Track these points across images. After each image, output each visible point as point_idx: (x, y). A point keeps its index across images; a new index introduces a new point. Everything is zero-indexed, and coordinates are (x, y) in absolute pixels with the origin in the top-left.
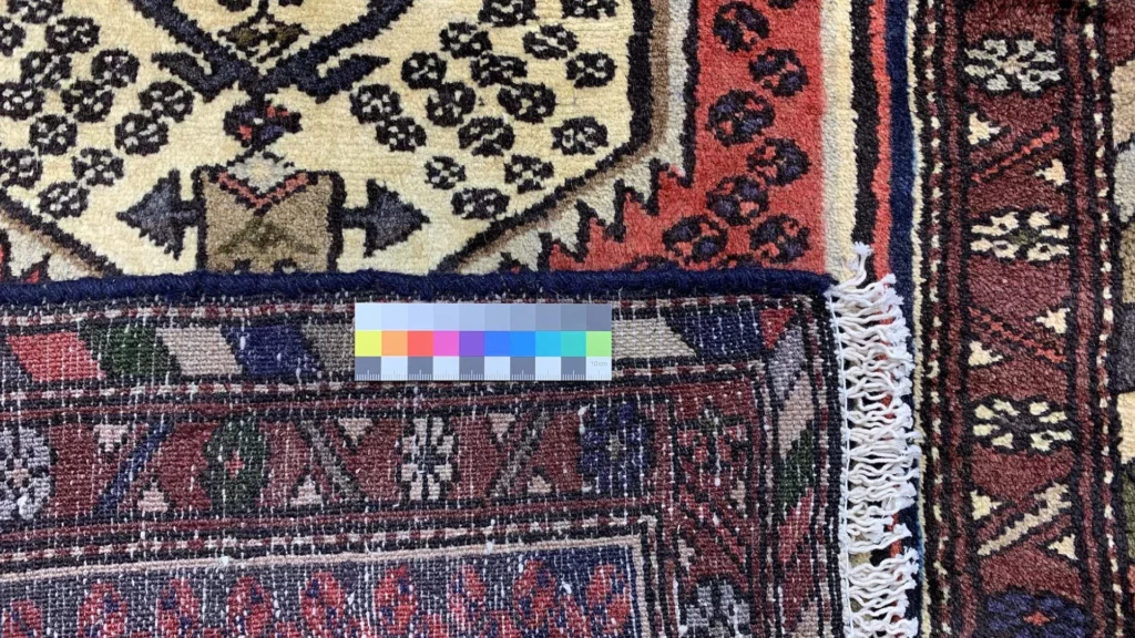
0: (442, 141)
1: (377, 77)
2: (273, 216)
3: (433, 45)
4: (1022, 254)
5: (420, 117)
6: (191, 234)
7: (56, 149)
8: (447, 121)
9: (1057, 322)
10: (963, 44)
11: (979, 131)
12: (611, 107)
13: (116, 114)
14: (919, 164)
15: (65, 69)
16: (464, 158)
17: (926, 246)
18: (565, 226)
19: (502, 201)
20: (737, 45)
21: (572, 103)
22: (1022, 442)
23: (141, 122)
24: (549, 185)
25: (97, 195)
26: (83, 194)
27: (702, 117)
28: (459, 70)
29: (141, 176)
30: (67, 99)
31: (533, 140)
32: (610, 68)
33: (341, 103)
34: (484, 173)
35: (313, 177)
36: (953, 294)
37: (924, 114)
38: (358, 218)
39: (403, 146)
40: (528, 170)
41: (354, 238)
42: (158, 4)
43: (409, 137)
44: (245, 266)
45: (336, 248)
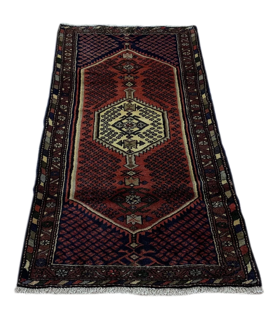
0: (147, 137)
1: (140, 133)
2: (131, 143)
3: (146, 131)
4: (204, 144)
5: (145, 136)
6: (123, 145)
7: (110, 139)
9: (208, 149)
10: (195, 130)
11: (198, 136)
12: (163, 135)
13: (116, 136)
14: (193, 138)
15: (112, 133)
16: (149, 138)
17: (194, 144)
18: (159, 143)
19: (153, 141)
20: (174, 130)
21: (159, 135)
22: (206, 158)
23: (118, 137)
24: (157, 140)
26: (113, 142)
27: (171, 135)
28: (148, 133)
29: (118, 140)
30: (112, 135)
31: (155, 137)
32: (162, 132)
33: (137, 135)
34: (151, 140)
35: (134, 140)
36: (198, 147)
37: (192, 135)
39: (143, 138)
40: (155, 139)
41: (138, 145)
42: (120, 129)
43: (144, 137)
44: (128, 147)
45: (137, 145)
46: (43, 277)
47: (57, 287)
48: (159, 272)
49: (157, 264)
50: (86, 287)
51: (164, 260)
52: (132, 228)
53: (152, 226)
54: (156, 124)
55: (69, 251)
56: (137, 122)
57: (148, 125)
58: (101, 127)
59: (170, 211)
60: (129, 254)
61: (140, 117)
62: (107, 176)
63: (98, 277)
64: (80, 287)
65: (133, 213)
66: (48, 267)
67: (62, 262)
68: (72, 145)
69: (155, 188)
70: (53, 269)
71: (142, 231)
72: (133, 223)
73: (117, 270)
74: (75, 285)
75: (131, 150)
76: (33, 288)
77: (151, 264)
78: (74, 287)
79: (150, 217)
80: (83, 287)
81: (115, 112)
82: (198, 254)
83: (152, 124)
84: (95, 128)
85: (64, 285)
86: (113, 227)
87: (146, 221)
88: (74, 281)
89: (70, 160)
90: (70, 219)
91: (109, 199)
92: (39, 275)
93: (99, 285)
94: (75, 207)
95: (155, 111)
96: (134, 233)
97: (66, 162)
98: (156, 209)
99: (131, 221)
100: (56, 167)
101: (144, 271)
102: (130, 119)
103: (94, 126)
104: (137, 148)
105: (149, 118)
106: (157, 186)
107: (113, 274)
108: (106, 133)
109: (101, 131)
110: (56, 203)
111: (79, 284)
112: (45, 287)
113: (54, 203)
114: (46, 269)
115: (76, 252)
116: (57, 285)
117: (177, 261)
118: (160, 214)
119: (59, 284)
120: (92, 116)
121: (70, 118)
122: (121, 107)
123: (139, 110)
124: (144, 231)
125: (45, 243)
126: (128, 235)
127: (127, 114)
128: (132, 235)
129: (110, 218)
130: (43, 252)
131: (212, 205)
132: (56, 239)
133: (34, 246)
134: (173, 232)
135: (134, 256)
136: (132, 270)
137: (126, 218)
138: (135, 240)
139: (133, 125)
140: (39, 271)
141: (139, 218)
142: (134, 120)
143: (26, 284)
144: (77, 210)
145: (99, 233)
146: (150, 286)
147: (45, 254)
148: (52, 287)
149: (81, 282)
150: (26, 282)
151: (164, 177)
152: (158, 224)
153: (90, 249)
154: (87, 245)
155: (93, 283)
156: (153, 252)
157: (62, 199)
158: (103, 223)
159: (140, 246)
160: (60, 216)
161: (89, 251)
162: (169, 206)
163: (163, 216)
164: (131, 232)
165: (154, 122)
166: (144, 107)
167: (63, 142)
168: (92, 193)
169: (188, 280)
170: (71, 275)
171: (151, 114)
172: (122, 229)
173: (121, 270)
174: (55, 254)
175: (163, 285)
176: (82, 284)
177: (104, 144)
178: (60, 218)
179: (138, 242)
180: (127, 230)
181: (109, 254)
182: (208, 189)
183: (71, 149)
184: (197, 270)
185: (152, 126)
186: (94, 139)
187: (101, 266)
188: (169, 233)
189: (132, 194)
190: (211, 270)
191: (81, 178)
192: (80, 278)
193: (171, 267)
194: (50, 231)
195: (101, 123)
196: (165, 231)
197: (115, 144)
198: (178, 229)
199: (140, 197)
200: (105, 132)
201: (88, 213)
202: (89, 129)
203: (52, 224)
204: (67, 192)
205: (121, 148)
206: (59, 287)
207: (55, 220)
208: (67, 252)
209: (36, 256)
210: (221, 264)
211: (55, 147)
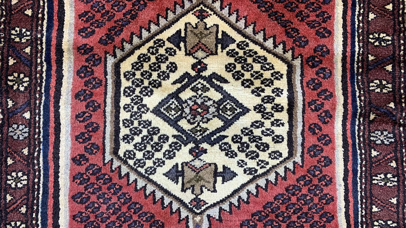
0: (241, 156)
1: (226, 140)
2: (201, 174)
3: (239, 133)
4: (385, 184)
5: (236, 150)
6: (180, 179)
7: (149, 158)
8: (243, 151)
9: (394, 201)
10: (370, 132)
11: (374, 153)
12: (283, 148)
13: (163, 150)
14: (359, 161)
15: (152, 139)
16: (247, 160)
17: (361, 182)
18: (272, 177)
19: (256, 171)
20: (314, 133)
21: (273, 147)
23: (169, 152)
24: (268, 167)
25: (159, 169)
26: (155, 169)
27: (306, 151)
28: (245, 139)
29: (169, 164)
30: (152, 147)
31: (264, 156)
32: (283, 139)
33: (217, 146)
34: (252, 164)
35: (210, 165)
36: (368, 194)
37: (360, 149)
38: (221, 174)
39: (232, 157)
40: (262, 163)
41: (219, 179)
42: (174, 123)
43: (233, 155)
44: (193, 186)
45: (215, 182)
54: (268, 107)
56: (216, 96)
57: (248, 110)
58: (124, 115)
61: (226, 81)
68: (51, 179)
75: (201, 197)
81: (161, 59)
83: (259, 109)
84: (109, 119)
95: (271, 58)
102: (199, 86)
103: (105, 111)
104: (215, 191)
105: (253, 87)
108: (138, 139)
109: (124, 131)
120: (98, 71)
121: (41, 78)
122: (176, 39)
123: (225, 51)
127: (194, 67)
139: (207, 109)
142: (212, 90)
165: (263, 100)
166: (239, 38)
167: (30, 166)
171: (257, 67)
177: (133, 177)
183: (51, 191)
185: (258, 117)
186: (108, 157)
195: (124, 101)
197: (159, 177)
200: (135, 134)
202: (93, 120)
205: (175, 188)
211: (10, 185)
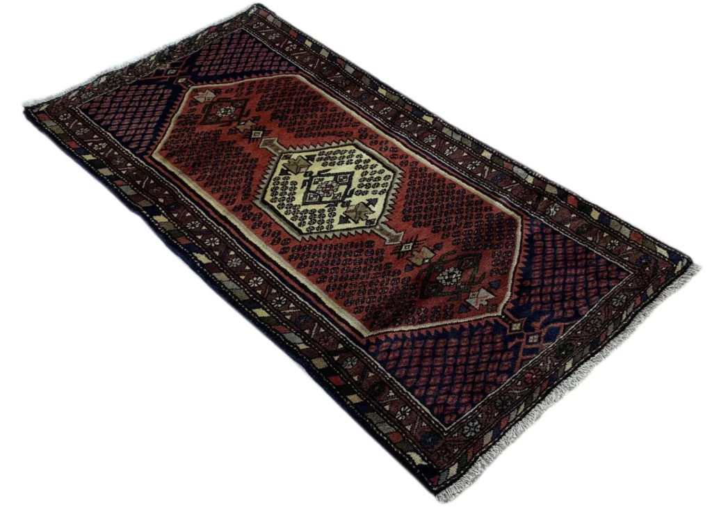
0: (371, 190)
1: (356, 190)
2: (358, 210)
3: (359, 183)
4: (453, 152)
5: (365, 190)
6: (349, 220)
7: (323, 223)
8: (369, 188)
9: (465, 154)
10: (422, 141)
11: (434, 146)
12: (387, 172)
13: (327, 215)
14: (431, 153)
15: (315, 215)
16: (375, 189)
17: (441, 159)
18: (396, 186)
19: (385, 190)
20: (396, 158)
21: (382, 176)
22: (476, 166)
23: (331, 214)
24: (389, 184)
25: (333, 224)
26: (331, 225)
27: (400, 166)
28: (365, 183)
29: (337, 219)
30: (319, 217)
31: (382, 182)
32: (383, 170)
33: (354, 196)
34: (380, 189)
35: (359, 204)
36: (450, 160)
37: (426, 149)
39: (366, 194)
40: (385, 185)
41: (371, 206)
42: (320, 202)
43: (366, 193)
44: (360, 218)
45: (370, 209)
46: (454, 454)
47: (487, 450)
48: (579, 332)
49: (567, 326)
50: (520, 420)
51: (569, 316)
52: (490, 310)
53: (510, 289)
54: (362, 164)
55: (448, 397)
56: (331, 178)
57: (353, 172)
58: (289, 217)
59: (509, 256)
60: (524, 340)
61: (329, 170)
62: (380, 273)
63: (521, 396)
64: (513, 425)
65: (470, 292)
66: (445, 437)
67: (455, 416)
68: (276, 269)
69: (458, 243)
70: (455, 433)
71: (506, 305)
72: (485, 303)
73: (533, 368)
74: (505, 427)
75: (369, 218)
76: (458, 479)
77: (561, 331)
78: (506, 431)
79: (495, 281)
80: (517, 422)
81: (284, 185)
82: (598, 279)
83: (358, 168)
84: (282, 224)
85: (493, 439)
86: (467, 326)
87: (496, 289)
88: (498, 425)
89: (300, 289)
90: (398, 359)
91: (420, 298)
92: (447, 457)
93: (533, 402)
94: (385, 341)
95: (341, 149)
96: (500, 314)
97: (298, 296)
98: (491, 267)
99: (479, 303)
100: (290, 311)
101: (563, 345)
102: (317, 180)
103: (276, 223)
104: (374, 212)
105: (345, 163)
106: (459, 239)
107: (534, 376)
108: (307, 220)
109: (296, 223)
110: (354, 355)
111: (508, 424)
112: (473, 464)
113: (351, 357)
114: (446, 441)
115: (457, 391)
116: (484, 448)
117: (585, 305)
118: (502, 269)
119: (485, 443)
120: (254, 211)
121: (224, 234)
122: (283, 172)
123: (315, 161)
124: (507, 302)
125: (403, 413)
126: (495, 321)
127: (305, 176)
128: (500, 317)
129: (450, 319)
130: (416, 426)
131: (548, 215)
132: (413, 397)
133: (395, 429)
134: (542, 278)
135: (531, 338)
136: (549, 355)
137: (469, 304)
138: (510, 319)
139: (331, 186)
140: (441, 452)
141: (483, 292)
142: (325, 178)
143: (446, 482)
144: (392, 342)
145: (459, 346)
146: (589, 355)
147: (421, 426)
148: (481, 455)
149: (509, 418)
150: (443, 478)
151: (455, 223)
152: (513, 281)
153: (471, 373)
154: (460, 372)
155: (522, 408)
156: (547, 316)
157: (355, 345)
158: (447, 332)
159: (524, 322)
160: (380, 367)
161: (471, 376)
162: (501, 252)
163: (509, 269)
164: (496, 315)
165: (356, 163)
166: (317, 153)
167: (256, 272)
168: (387, 308)
169: (621, 316)
170: (486, 421)
171: (338, 155)
172: (481, 319)
173: (538, 365)
174: (434, 416)
175: (602, 343)
176: (511, 419)
177: (322, 236)
178: (382, 368)
179: (517, 320)
180: (487, 317)
181: (501, 359)
182: (522, 201)
183: (282, 274)
184: (618, 296)
185: (361, 171)
186: (299, 238)
187: (509, 380)
188: (539, 283)
189: (440, 270)
190: (630, 285)
191: (348, 300)
192: (501, 415)
193: (586, 316)
194: (392, 394)
195: (282, 212)
196: (531, 283)
197: (337, 226)
198: (543, 270)
199: (455, 268)
200: (304, 219)
201: (412, 335)
202: (273, 230)
203: (383, 385)
204: (349, 331)
205: (352, 225)
206: (489, 448)
207: (380, 375)
208: (447, 401)
209: (413, 438)
210: (632, 271)
211: (254, 287)
